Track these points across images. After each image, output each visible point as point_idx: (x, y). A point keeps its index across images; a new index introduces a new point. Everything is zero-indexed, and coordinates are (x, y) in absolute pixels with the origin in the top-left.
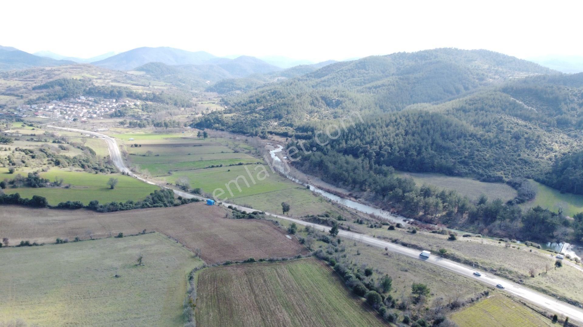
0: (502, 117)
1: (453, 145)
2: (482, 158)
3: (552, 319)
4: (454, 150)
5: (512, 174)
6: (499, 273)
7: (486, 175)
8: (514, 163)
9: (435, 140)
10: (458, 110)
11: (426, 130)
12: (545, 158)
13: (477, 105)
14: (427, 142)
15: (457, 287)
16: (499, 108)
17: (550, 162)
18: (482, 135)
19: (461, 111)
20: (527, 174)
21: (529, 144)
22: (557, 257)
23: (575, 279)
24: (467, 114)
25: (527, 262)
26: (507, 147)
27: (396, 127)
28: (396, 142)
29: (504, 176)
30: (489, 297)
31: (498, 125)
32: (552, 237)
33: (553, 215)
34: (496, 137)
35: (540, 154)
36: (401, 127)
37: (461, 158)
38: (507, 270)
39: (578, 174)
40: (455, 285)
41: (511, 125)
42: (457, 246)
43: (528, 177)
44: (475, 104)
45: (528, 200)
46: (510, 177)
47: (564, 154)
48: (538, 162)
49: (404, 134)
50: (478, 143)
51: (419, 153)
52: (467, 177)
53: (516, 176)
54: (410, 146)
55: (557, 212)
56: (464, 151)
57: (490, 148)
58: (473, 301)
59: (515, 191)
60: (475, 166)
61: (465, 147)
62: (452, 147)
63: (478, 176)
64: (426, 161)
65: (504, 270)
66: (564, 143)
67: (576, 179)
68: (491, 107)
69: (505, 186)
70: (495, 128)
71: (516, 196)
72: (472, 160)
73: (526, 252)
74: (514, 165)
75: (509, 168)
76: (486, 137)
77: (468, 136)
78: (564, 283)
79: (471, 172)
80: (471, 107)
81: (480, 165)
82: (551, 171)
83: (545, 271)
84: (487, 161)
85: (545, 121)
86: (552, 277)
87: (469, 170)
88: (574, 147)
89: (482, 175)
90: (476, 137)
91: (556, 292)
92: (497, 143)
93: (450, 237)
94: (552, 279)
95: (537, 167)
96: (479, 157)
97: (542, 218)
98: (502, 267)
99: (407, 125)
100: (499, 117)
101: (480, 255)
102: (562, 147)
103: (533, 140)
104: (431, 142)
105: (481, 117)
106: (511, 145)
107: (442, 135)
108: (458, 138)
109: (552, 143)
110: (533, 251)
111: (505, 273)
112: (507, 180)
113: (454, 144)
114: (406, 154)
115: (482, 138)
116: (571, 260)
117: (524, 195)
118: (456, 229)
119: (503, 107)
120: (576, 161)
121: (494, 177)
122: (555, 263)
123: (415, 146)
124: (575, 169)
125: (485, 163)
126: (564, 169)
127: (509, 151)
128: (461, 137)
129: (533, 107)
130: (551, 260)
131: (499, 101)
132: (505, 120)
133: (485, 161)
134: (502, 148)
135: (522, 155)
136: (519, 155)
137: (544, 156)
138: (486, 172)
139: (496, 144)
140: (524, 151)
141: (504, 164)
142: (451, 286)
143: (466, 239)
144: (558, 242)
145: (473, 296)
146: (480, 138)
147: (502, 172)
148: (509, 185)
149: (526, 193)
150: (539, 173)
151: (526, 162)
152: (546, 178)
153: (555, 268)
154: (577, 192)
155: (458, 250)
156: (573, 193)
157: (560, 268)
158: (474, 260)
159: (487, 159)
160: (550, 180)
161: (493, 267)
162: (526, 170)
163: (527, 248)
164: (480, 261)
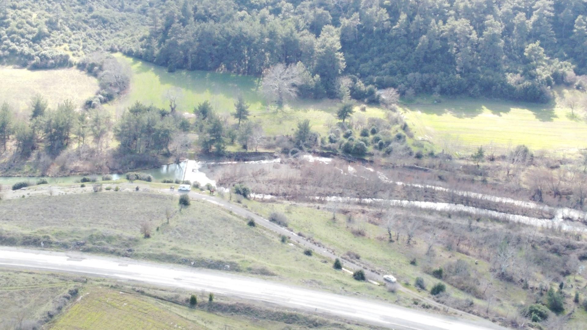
2: (24, 21)
3: (189, 303)
5: (84, 47)
6: (90, 245)
7: (38, 55)
8: (85, 25)
12: (135, 10)
15: (17, 299)
17: (144, 16)
20: (109, 44)
22: (180, 190)
23: (212, 223)
25: (135, 211)
29: (70, 53)
30: (79, 299)
32: (167, 155)
33: (163, 114)
35: (125, 4)
38: (104, 237)
39: (190, 33)
40: (12, 295)
42: (5, 211)
43: (112, 50)
45: (118, 93)
46: (81, 53)
48: (125, 19)
52: (3, 64)
53: (93, 51)
55: (168, 109)
58: (51, 316)
59: (94, 81)
60: (12, 40)
63: (24, 60)
65: (98, 238)
67: (189, 43)
69: (74, 72)
71: (98, 88)
72: (6, 27)
73: (130, 194)
74: (85, 29)
75: (77, 36)
78: (198, 235)
79: (7, 53)
81: (23, 36)
82: (147, 34)
83: (165, 220)
84: (34, 27)
86: (178, 229)
87: (4, 50)
89: (30, 57)
91: (188, 254)
94: (178, 233)
95: (124, 28)
96: (19, 20)
97: (146, 123)
98: (95, 233)
101: (51, 221)
110: (141, 190)
111: (101, 244)
112: (76, 60)
116: (202, 190)
117: (111, 85)
120: (184, 11)
121: (53, 58)
122: (178, 201)
124: (184, 25)
125: (32, 32)
126: (168, 27)
130: (172, 198)
133: (32, 28)
135: (95, 7)
136: (91, 10)
137: (132, 7)
138: (35, 50)
141: (67, 29)
142: (4, 300)
143: (20, 193)
144: (178, 162)
145: (50, 307)
147: (66, 45)
148: (82, 70)
149: (113, 81)
150: (130, 39)
151: (105, 22)
152: (142, 47)
153: (180, 210)
154: (192, 66)
155: (7, 220)
156: (188, 70)
157: (187, 209)
158: (41, 233)
159: (34, 24)
160: (149, 51)
161: (78, 237)
162: (107, 36)
163: (131, 184)
164: (53, 233)
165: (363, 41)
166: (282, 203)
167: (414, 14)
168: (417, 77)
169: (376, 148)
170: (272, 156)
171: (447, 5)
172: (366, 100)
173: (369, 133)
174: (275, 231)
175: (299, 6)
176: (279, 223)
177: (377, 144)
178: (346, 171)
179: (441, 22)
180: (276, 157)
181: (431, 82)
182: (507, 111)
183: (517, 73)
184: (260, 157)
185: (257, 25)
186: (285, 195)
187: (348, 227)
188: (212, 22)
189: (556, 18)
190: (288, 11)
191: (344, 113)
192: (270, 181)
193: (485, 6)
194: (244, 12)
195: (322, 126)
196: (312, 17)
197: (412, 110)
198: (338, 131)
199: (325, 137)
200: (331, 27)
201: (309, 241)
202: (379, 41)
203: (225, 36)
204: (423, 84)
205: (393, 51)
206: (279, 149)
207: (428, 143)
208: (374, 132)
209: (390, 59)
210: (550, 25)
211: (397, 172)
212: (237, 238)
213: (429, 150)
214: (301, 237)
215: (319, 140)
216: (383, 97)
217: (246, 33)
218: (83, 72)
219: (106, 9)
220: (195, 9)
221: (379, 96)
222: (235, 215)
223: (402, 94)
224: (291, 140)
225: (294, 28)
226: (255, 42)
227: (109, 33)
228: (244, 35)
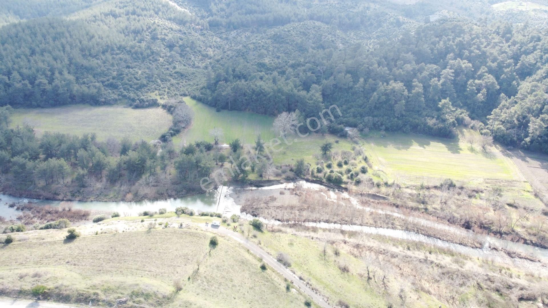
0: (155, 22)
1: (97, 63)
2: (133, 76)
4: (99, 70)
5: (168, 93)
6: (130, 303)
7: (138, 99)
8: (170, 78)
9: (72, 59)
10: (106, 15)
11: (60, 46)
12: (201, 67)
13: (127, 8)
14: (62, 62)
16: (152, 12)
17: (206, 71)
18: (132, 47)
19: (111, 16)
20: (183, 91)
21: (185, 52)
22: (212, 227)
23: (233, 267)
24: (118, 19)
25: (175, 253)
26: (161, 59)
27: (16, 44)
28: (16, 66)
29: (158, 98)
31: (152, 31)
34: (149, 48)
35: (196, 63)
36: (23, 44)
37: (108, 80)
38: (143, 294)
39: (229, 88)
41: (165, 31)
42: (76, 253)
43: (185, 95)
44: (126, 6)
45: (184, 128)
46: (166, 97)
47: (218, 61)
48: (194, 73)
49: (29, 54)
50: (128, 57)
51: (51, 81)
52: (118, 104)
53: (172, 96)
54: (38, 71)
55: (212, 142)
56: (111, 70)
57: (143, 62)
59: (170, 117)
60: (125, 90)
61: (113, 65)
62: (97, 66)
63: (130, 102)
64: (61, 91)
65: (138, 295)
66: (217, 48)
67: (229, 94)
68: (143, 10)
69: (160, 111)
70: (148, 35)
71: (171, 124)
72: (122, 80)
73: (175, 232)
75: (165, 85)
76: (136, 48)
77: (116, 49)
78: (220, 284)
79: (120, 97)
80: (122, 11)
81: (131, 87)
82: (205, 85)
83: (196, 267)
84: (138, 80)
85: (198, 24)
86: (205, 277)
87: (119, 95)
88: (225, 52)
89: (133, 100)
90: (126, 50)
92: (150, 56)
93: (68, 234)
94: (205, 283)
95: (193, 79)
96: (129, 75)
97: (195, 161)
98: (136, 289)
99: (33, 41)
100: (152, 22)
102: (216, 52)
103: (188, 47)
104: (68, 63)
105: (132, 23)
106: (166, 56)
107: (82, 50)
108: (103, 53)
109: (206, 49)
110: (184, 226)
112: (161, 102)
113: (99, 62)
114: (32, 83)
115: (133, 51)
116: (228, 224)
117: (179, 122)
118: (92, 201)
119: (156, 10)
120: (227, 72)
121: (147, 101)
122: (208, 242)
123: (45, 70)
124: (226, 82)
125: (137, 84)
126: (217, 82)
127: (163, 63)
128: (107, 51)
129: (186, 9)
130: (205, 236)
131: (151, 3)
132: (158, 26)
133: (136, 81)
134: (156, 60)
135: (177, 66)
136: (175, 68)
137: (200, 65)
138: (138, 96)
139: (148, 56)
140: (180, 62)
141: (159, 81)
146: (130, 51)
147: (157, 92)
148: (165, 109)
149: (181, 119)
150: (195, 87)
151: (182, 75)
152: (202, 94)
153: (210, 252)
154: (231, 108)
155: (75, 265)
156: (228, 110)
157: (216, 249)
158: (93, 289)
159: (138, 78)
160: (206, 97)
161: (122, 294)
162: (183, 84)
163: (178, 219)
164: (102, 288)
165: (336, 94)
166: (286, 232)
167: (368, 78)
168: (370, 120)
169: (348, 178)
170: (279, 182)
171: (388, 72)
172: (338, 135)
173: (343, 164)
174: (281, 274)
175: (296, 70)
176: (284, 264)
177: (349, 175)
178: (329, 197)
179: (385, 84)
180: (282, 183)
181: (379, 123)
182: (428, 144)
183: (433, 117)
184: (271, 183)
185: (270, 84)
186: (288, 221)
187: (335, 261)
188: (243, 81)
189: (455, 80)
190: (290, 73)
191: (326, 148)
192: (278, 207)
193: (412, 73)
194: (263, 73)
195: (311, 157)
196: (304, 78)
197: (368, 143)
198: (322, 162)
199: (314, 169)
200: (317, 86)
201: (308, 286)
202: (346, 94)
203: (251, 90)
204: (374, 125)
205: (355, 101)
206: (284, 176)
207: (382, 173)
208: (346, 163)
209: (352, 106)
210: (452, 86)
211: (364, 198)
212: (251, 286)
213: (385, 181)
214: (302, 281)
215: (311, 170)
216: (350, 133)
217: (264, 89)
218: (165, 111)
219: (185, 67)
220: (234, 71)
221: (347, 133)
222: (251, 254)
223: (361, 130)
224: (291, 170)
225: (293, 86)
226: (269, 96)
227: (184, 83)
228: (263, 91)
